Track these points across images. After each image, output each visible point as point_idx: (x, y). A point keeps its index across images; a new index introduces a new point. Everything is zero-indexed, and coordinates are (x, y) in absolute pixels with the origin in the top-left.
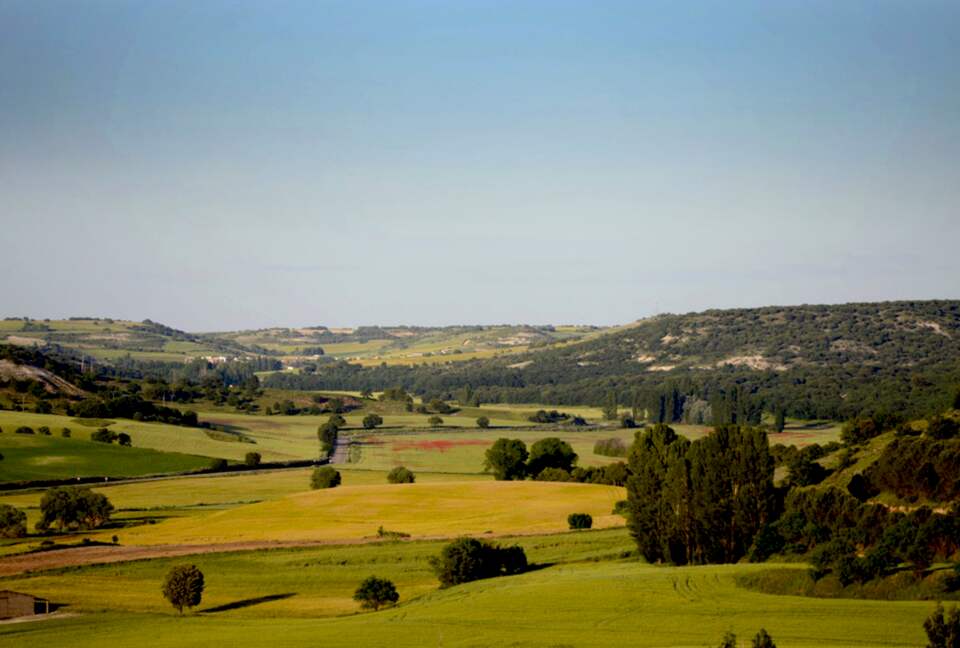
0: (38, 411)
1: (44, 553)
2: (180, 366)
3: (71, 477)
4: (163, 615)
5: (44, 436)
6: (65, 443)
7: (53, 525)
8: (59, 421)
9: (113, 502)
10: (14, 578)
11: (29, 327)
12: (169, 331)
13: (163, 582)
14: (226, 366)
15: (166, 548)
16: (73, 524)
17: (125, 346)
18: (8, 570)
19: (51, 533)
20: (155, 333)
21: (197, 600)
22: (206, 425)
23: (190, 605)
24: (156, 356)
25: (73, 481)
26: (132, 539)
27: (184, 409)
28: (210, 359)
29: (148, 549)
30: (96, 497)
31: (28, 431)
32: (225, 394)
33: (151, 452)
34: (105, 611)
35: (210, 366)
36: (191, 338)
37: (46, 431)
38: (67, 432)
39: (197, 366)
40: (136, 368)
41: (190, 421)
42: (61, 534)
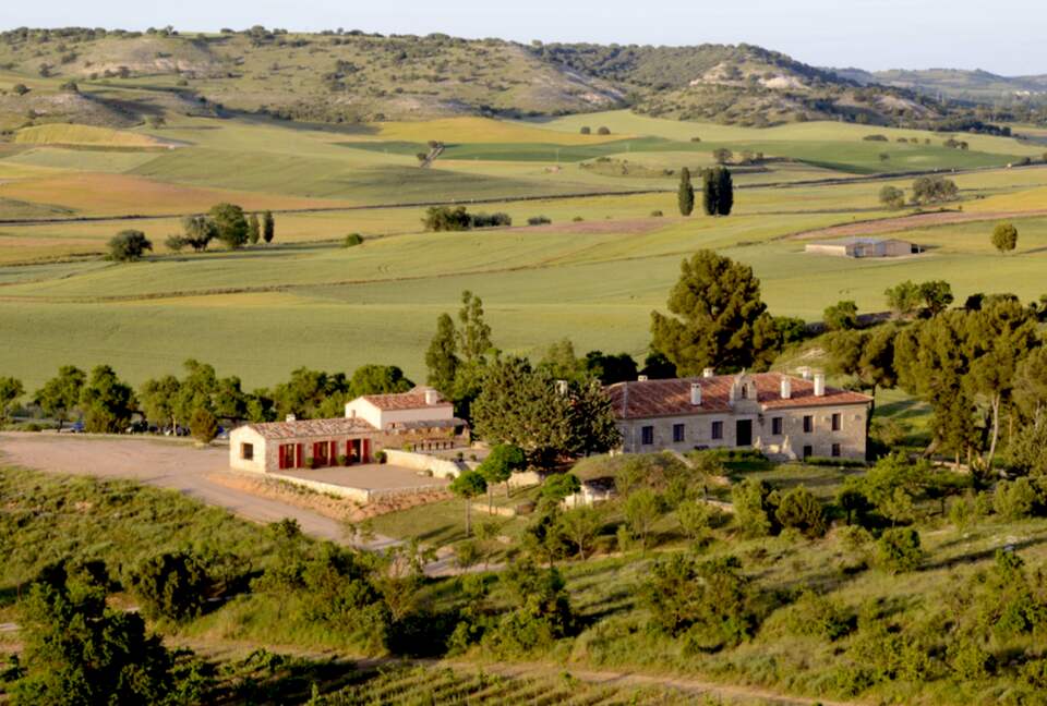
0: (910, 128)
1: (916, 217)
2: (999, 98)
3: (930, 168)
4: (994, 256)
5: (914, 144)
6: (927, 148)
7: (920, 199)
8: (923, 135)
9: (957, 184)
10: (898, 231)
11: (903, 75)
12: (992, 76)
13: (992, 235)
14: (1030, 98)
15: (993, 214)
16: (933, 199)
17: (963, 86)
18: (895, 226)
19: (919, 204)
20: (983, 77)
21: (1013, 246)
22: (1016, 136)
23: (1009, 249)
24: (985, 92)
25: (933, 172)
26: (971, 208)
27: (1002, 126)
28: (1018, 93)
29: (981, 214)
30: (947, 182)
31: (904, 140)
32: (1029, 115)
33: (980, 154)
34: (955, 252)
35: (1019, 98)
36: (1007, 80)
37: (915, 140)
38: (928, 141)
39: (1011, 98)
40: (970, 100)
41: (1006, 133)
42: (925, 205)
